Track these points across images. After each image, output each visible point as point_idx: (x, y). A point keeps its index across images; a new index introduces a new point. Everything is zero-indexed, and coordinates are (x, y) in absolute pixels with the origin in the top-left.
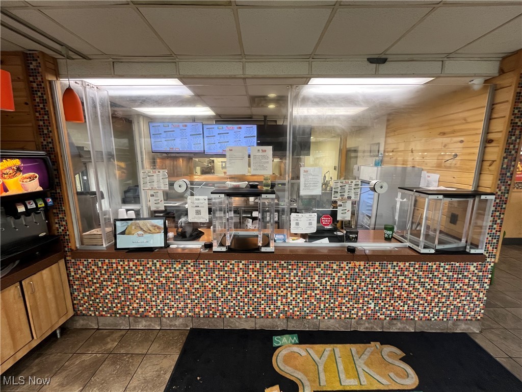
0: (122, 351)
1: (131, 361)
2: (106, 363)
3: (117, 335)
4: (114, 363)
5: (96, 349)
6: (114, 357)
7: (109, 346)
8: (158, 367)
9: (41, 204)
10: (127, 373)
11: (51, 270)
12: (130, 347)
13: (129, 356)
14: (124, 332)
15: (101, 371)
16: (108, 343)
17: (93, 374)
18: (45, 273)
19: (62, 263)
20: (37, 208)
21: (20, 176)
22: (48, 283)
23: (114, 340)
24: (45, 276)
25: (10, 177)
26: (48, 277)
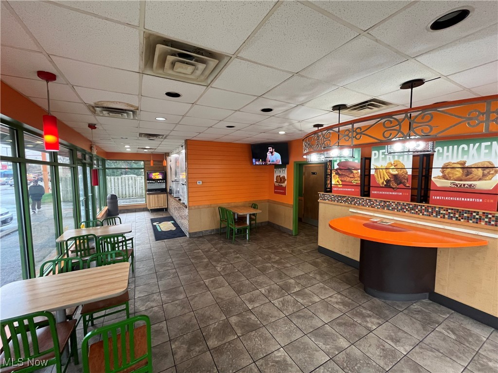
9: (163, 181)
18: (162, 195)
19: (166, 194)
22: (162, 197)
25: (157, 176)
26: (162, 196)
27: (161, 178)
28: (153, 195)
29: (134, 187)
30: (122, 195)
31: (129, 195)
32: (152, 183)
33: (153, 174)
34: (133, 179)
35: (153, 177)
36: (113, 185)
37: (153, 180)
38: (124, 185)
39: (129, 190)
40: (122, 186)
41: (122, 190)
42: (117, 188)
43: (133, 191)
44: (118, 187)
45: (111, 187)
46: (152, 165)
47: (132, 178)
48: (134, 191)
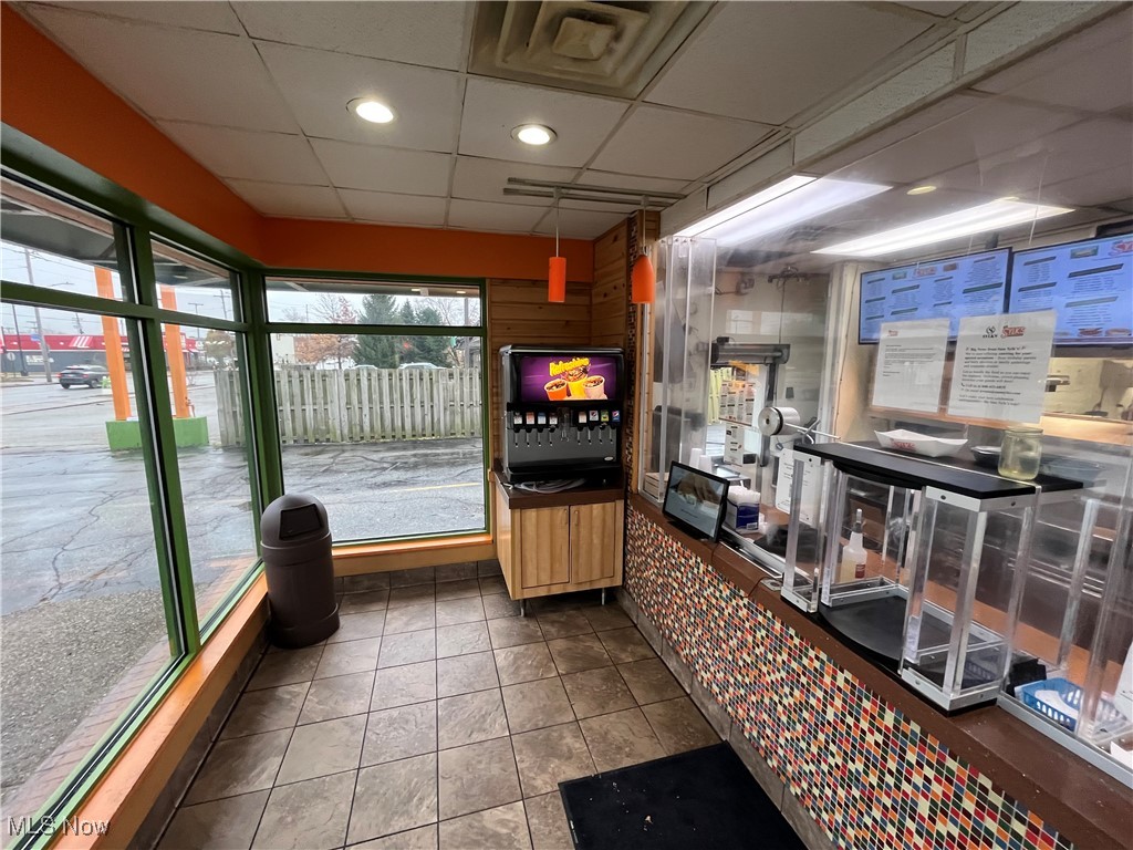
0: (625, 675)
1: (619, 695)
2: (602, 670)
3: (642, 651)
4: (605, 679)
5: (611, 645)
6: (613, 672)
7: (623, 656)
8: (632, 738)
9: (605, 418)
10: (602, 704)
11: (604, 508)
12: (635, 679)
13: (625, 688)
14: (651, 654)
15: (591, 674)
16: (625, 651)
17: (583, 670)
18: (597, 508)
19: (620, 504)
20: (599, 422)
21: (585, 379)
22: (597, 523)
23: (633, 653)
24: (595, 512)
25: (575, 379)
26: (598, 515)
27: (598, 393)
28: (545, 512)
29: (427, 406)
30: (393, 430)
31: (413, 428)
32: (540, 428)
33: (555, 368)
34: (426, 377)
35: (552, 391)
36: (365, 397)
37: (549, 407)
38: (397, 396)
39: (413, 415)
40: (392, 402)
41: (392, 414)
42: (377, 408)
43: (423, 419)
44: (381, 402)
45: (360, 402)
46: (556, 294)
47: (421, 374)
48: (428, 418)
